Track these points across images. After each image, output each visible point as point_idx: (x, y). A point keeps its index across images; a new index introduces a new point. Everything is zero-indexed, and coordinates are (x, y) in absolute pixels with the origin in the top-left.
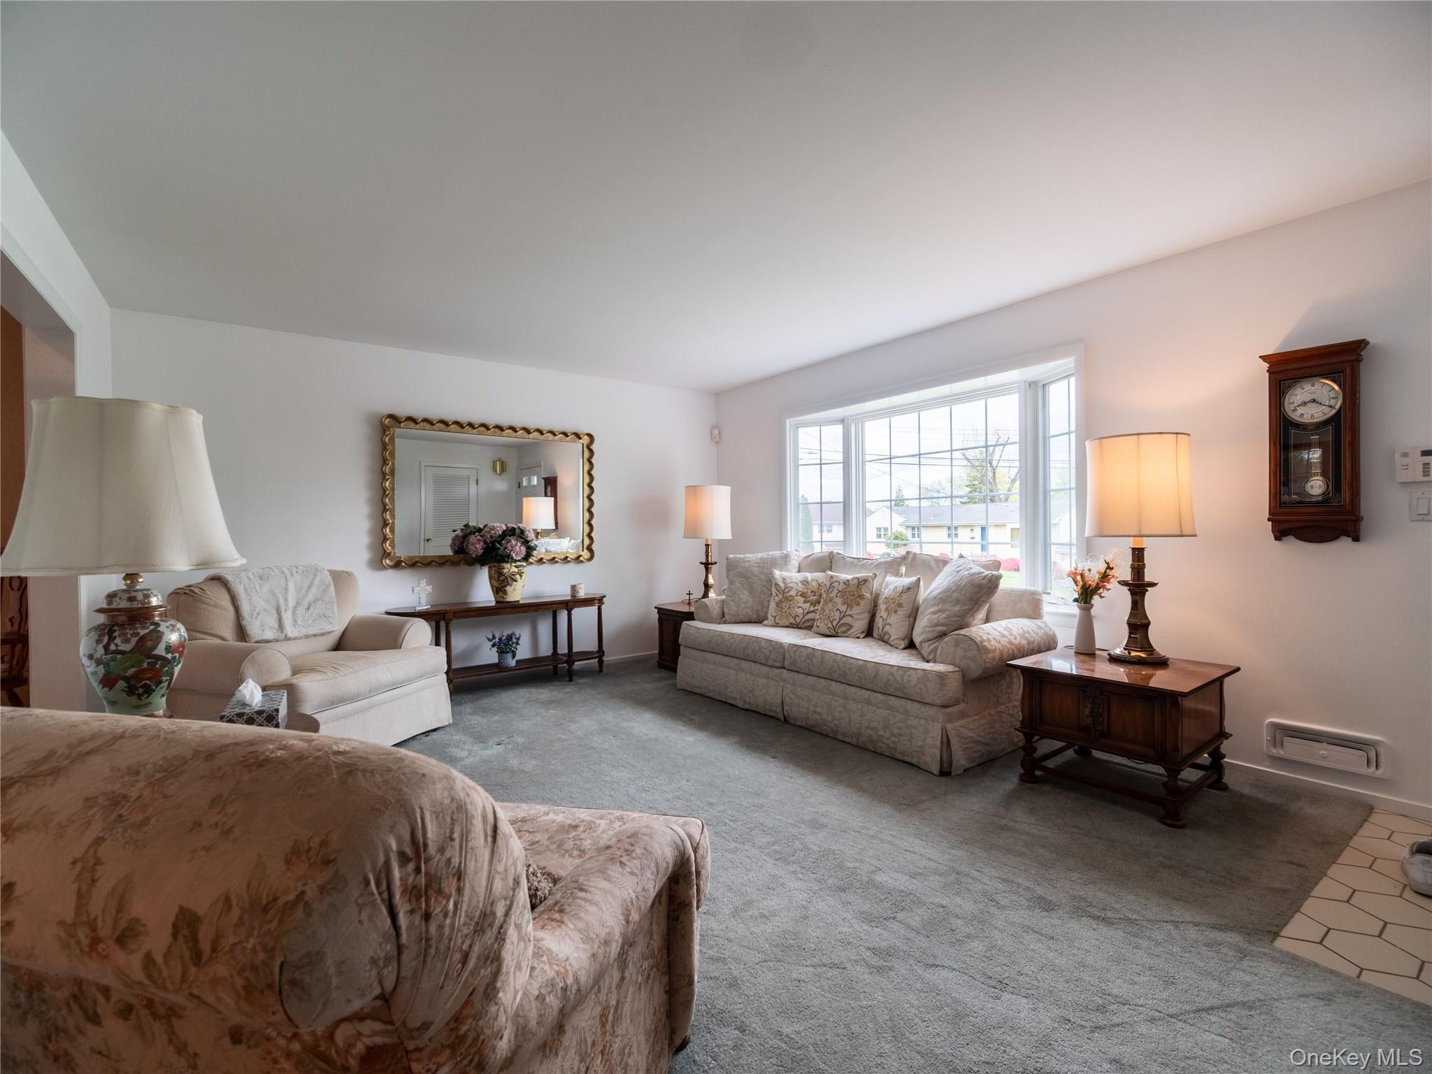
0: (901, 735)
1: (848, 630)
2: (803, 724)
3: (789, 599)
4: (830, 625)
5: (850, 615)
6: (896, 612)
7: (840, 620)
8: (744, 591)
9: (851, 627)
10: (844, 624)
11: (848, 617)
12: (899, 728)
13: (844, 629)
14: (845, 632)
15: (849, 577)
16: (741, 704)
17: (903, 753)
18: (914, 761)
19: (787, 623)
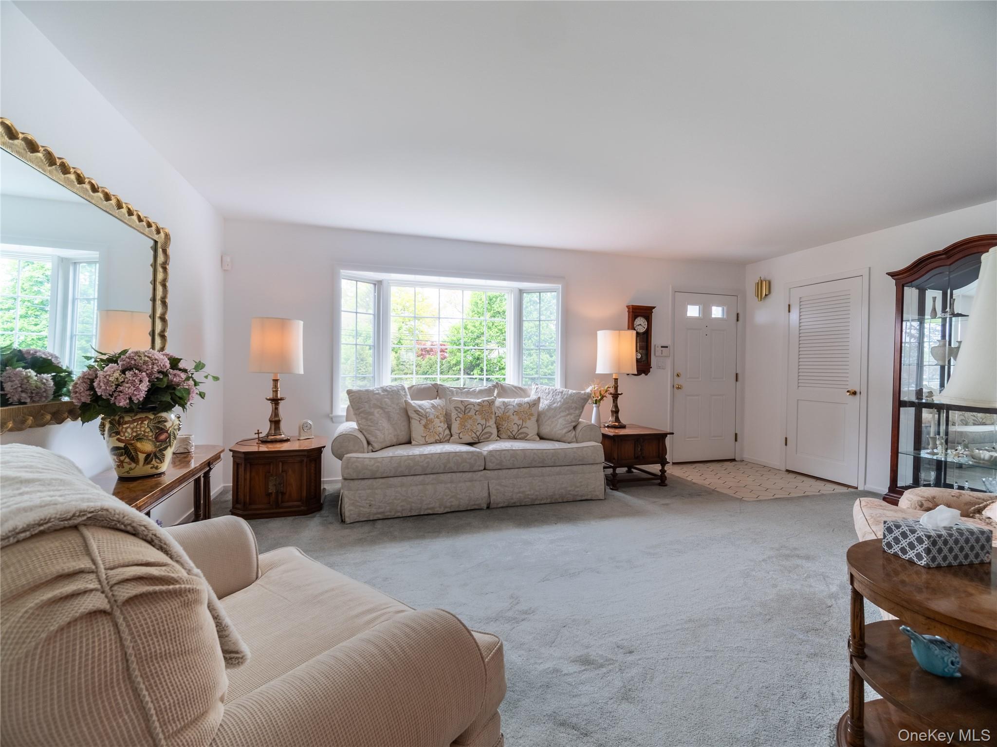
0: (582, 486)
1: (490, 436)
2: (506, 504)
3: (431, 421)
4: (474, 435)
5: (489, 426)
6: (529, 419)
7: (483, 431)
8: (383, 419)
9: (492, 434)
10: (486, 433)
11: (489, 428)
12: (581, 482)
13: (487, 436)
14: (488, 438)
15: (479, 401)
16: (441, 510)
17: (582, 496)
18: (589, 497)
19: (433, 440)
